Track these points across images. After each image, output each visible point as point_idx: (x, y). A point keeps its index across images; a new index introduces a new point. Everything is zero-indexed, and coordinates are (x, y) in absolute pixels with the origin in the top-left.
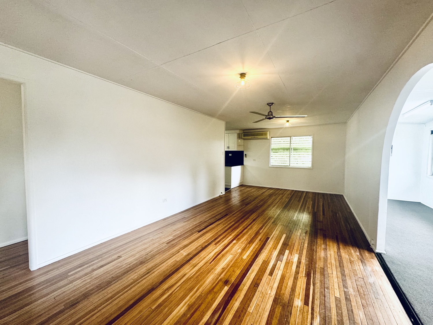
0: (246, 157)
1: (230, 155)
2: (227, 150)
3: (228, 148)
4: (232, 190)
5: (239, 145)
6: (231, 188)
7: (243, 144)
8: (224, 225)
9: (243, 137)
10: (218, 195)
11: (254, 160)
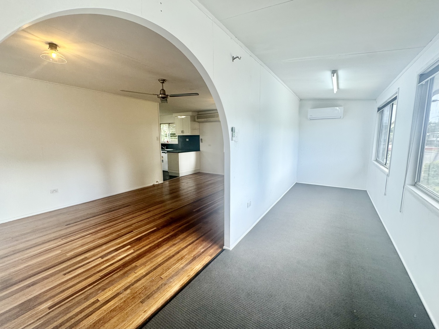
0: (202, 142)
1: (187, 140)
2: (182, 134)
3: (182, 132)
4: (180, 178)
5: (193, 129)
6: (180, 176)
7: (198, 128)
8: (106, 217)
9: (196, 120)
10: (151, 184)
11: (210, 145)
